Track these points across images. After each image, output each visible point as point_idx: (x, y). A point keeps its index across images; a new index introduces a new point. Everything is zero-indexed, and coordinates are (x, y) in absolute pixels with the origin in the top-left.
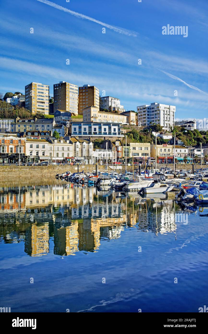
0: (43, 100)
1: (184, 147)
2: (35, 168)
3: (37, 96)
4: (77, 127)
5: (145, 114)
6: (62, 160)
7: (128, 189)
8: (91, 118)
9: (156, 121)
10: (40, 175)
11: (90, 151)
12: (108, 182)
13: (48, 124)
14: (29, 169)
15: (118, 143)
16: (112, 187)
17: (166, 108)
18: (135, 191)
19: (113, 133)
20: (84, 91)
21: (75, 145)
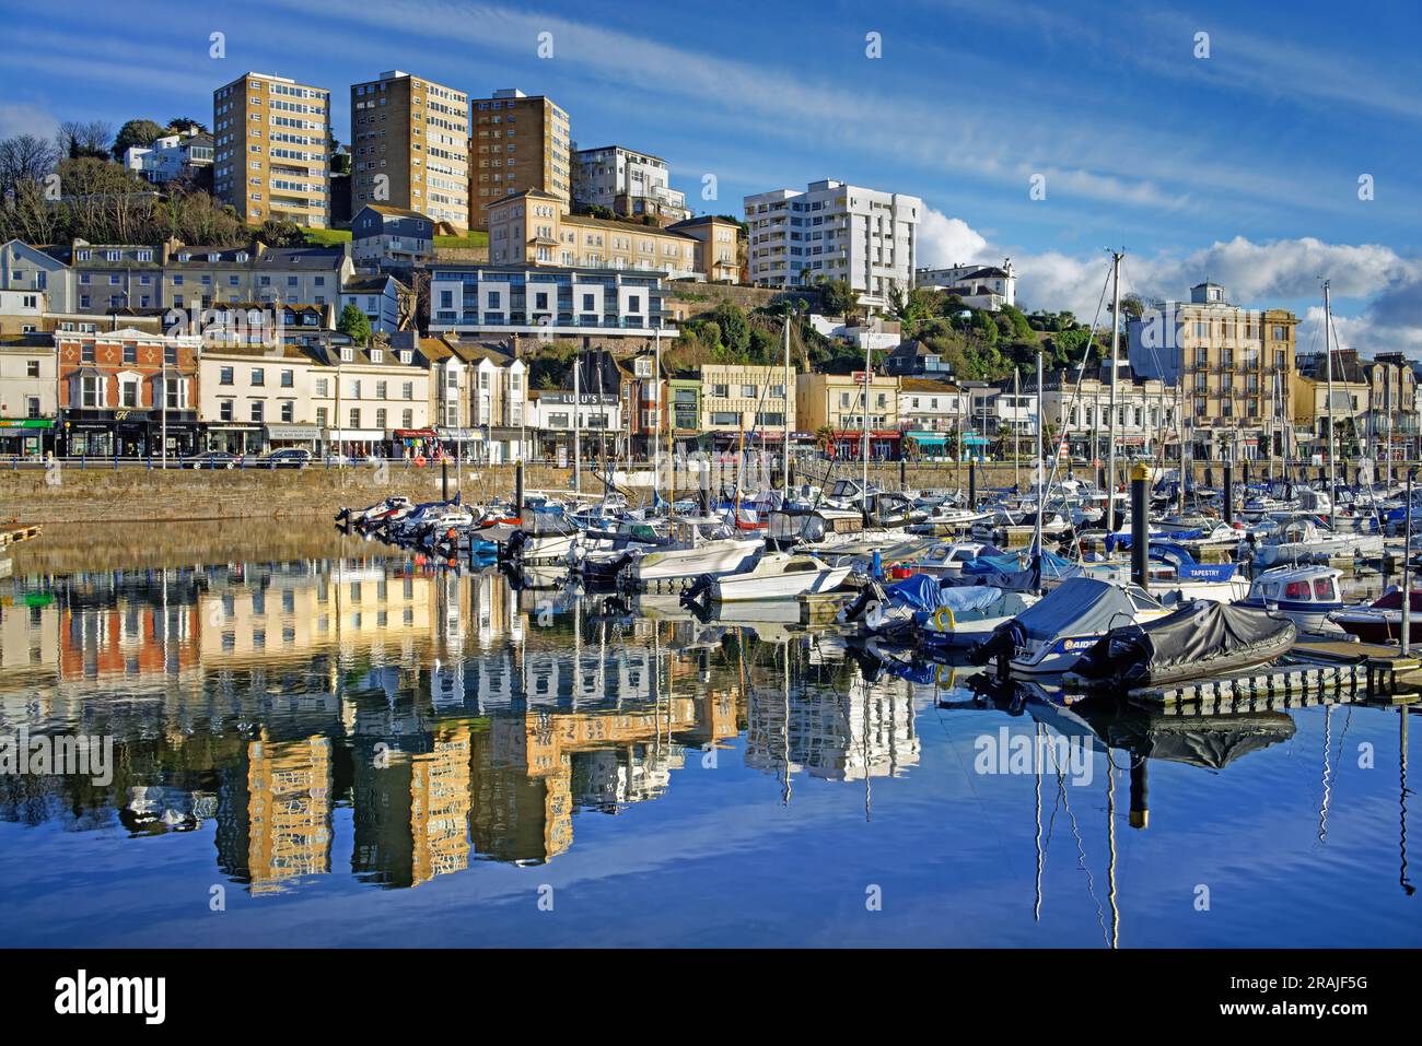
0: (299, 156)
1: (948, 387)
2: (240, 479)
3: (272, 138)
4: (457, 288)
5: (782, 234)
6: (376, 443)
7: (639, 581)
8: (525, 244)
9: (831, 264)
10: (265, 513)
11: (512, 401)
12: (557, 547)
13: (320, 274)
14: (213, 483)
15: (643, 367)
16: (573, 572)
17: (877, 205)
18: (671, 590)
19: (627, 317)
20: (496, 119)
21: (441, 372)
